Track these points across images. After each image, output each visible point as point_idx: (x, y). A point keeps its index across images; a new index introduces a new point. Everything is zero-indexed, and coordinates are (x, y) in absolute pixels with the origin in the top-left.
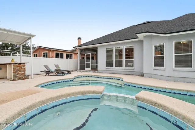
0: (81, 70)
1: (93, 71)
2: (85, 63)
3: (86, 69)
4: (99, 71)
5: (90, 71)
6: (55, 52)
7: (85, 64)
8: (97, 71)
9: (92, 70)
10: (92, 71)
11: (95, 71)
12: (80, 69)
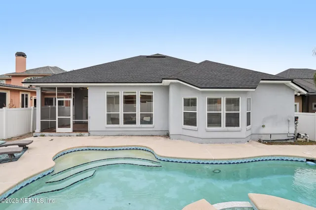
0: (44, 133)
1: (78, 134)
2: (57, 117)
3: (58, 130)
4: (91, 133)
5: (70, 134)
6: (21, 93)
7: (57, 121)
8: (86, 134)
9: (74, 131)
10: (75, 134)
11: (82, 134)
12: (42, 131)
